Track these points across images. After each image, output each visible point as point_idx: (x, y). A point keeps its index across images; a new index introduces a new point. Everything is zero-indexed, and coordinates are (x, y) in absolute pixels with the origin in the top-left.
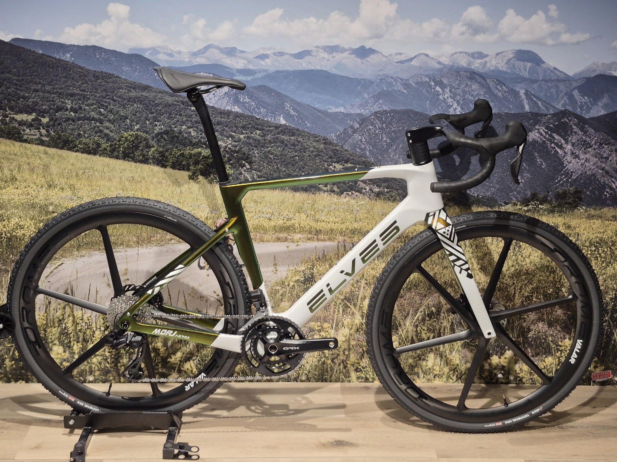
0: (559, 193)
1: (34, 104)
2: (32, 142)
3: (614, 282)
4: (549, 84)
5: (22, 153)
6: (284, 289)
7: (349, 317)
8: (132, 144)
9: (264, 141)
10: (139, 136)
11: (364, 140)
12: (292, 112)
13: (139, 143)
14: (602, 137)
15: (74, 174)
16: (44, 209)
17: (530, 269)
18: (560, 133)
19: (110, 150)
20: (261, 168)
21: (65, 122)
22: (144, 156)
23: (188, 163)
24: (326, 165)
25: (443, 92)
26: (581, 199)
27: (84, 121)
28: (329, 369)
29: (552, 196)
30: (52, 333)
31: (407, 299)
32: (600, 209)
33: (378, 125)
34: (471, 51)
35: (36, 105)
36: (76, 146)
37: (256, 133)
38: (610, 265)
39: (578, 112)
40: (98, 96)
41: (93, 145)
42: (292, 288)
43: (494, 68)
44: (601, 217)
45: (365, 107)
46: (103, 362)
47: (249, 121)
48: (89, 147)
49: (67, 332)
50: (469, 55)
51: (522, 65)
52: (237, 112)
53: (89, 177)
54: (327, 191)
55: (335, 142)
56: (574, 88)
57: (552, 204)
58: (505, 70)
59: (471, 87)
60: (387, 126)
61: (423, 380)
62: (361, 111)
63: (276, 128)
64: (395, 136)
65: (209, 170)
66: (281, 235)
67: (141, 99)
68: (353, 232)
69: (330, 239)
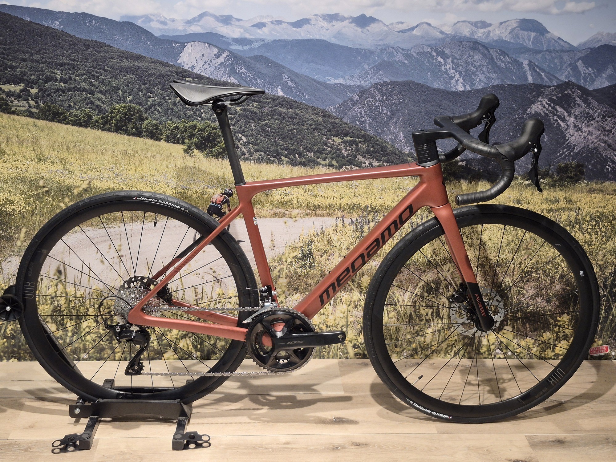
0: (560, 167)
1: (22, 74)
2: (21, 113)
3: (613, 257)
4: (553, 55)
5: (10, 126)
6: (282, 266)
7: (348, 293)
8: (125, 116)
9: (261, 114)
10: (132, 108)
11: (363, 112)
12: (290, 84)
13: (132, 115)
14: (605, 109)
15: (65, 147)
16: (34, 184)
17: (530, 244)
18: (564, 105)
19: (102, 122)
20: (258, 141)
21: (55, 93)
22: (137, 129)
23: (182, 136)
24: (324, 139)
25: (445, 63)
26: (582, 173)
27: (74, 92)
29: (553, 170)
30: (44, 310)
31: (405, 275)
32: (602, 183)
33: (379, 96)
34: (474, 20)
35: (25, 75)
36: (66, 118)
37: (253, 106)
38: (610, 239)
39: (582, 83)
40: (89, 66)
41: (84, 117)
42: (290, 265)
43: (497, 38)
44: (602, 191)
45: (365, 78)
46: (98, 339)
48: (80, 119)
49: (60, 310)
50: (472, 25)
51: (526, 35)
52: (234, 83)
53: (80, 150)
54: (326, 165)
55: (334, 114)
56: (579, 59)
57: (553, 178)
58: (508, 40)
59: (474, 57)
60: (387, 98)
61: (421, 356)
62: (360, 82)
63: (273, 100)
64: (395, 108)
65: (204, 144)
66: (279, 211)
67: (133, 69)
68: (352, 207)
69: (328, 215)
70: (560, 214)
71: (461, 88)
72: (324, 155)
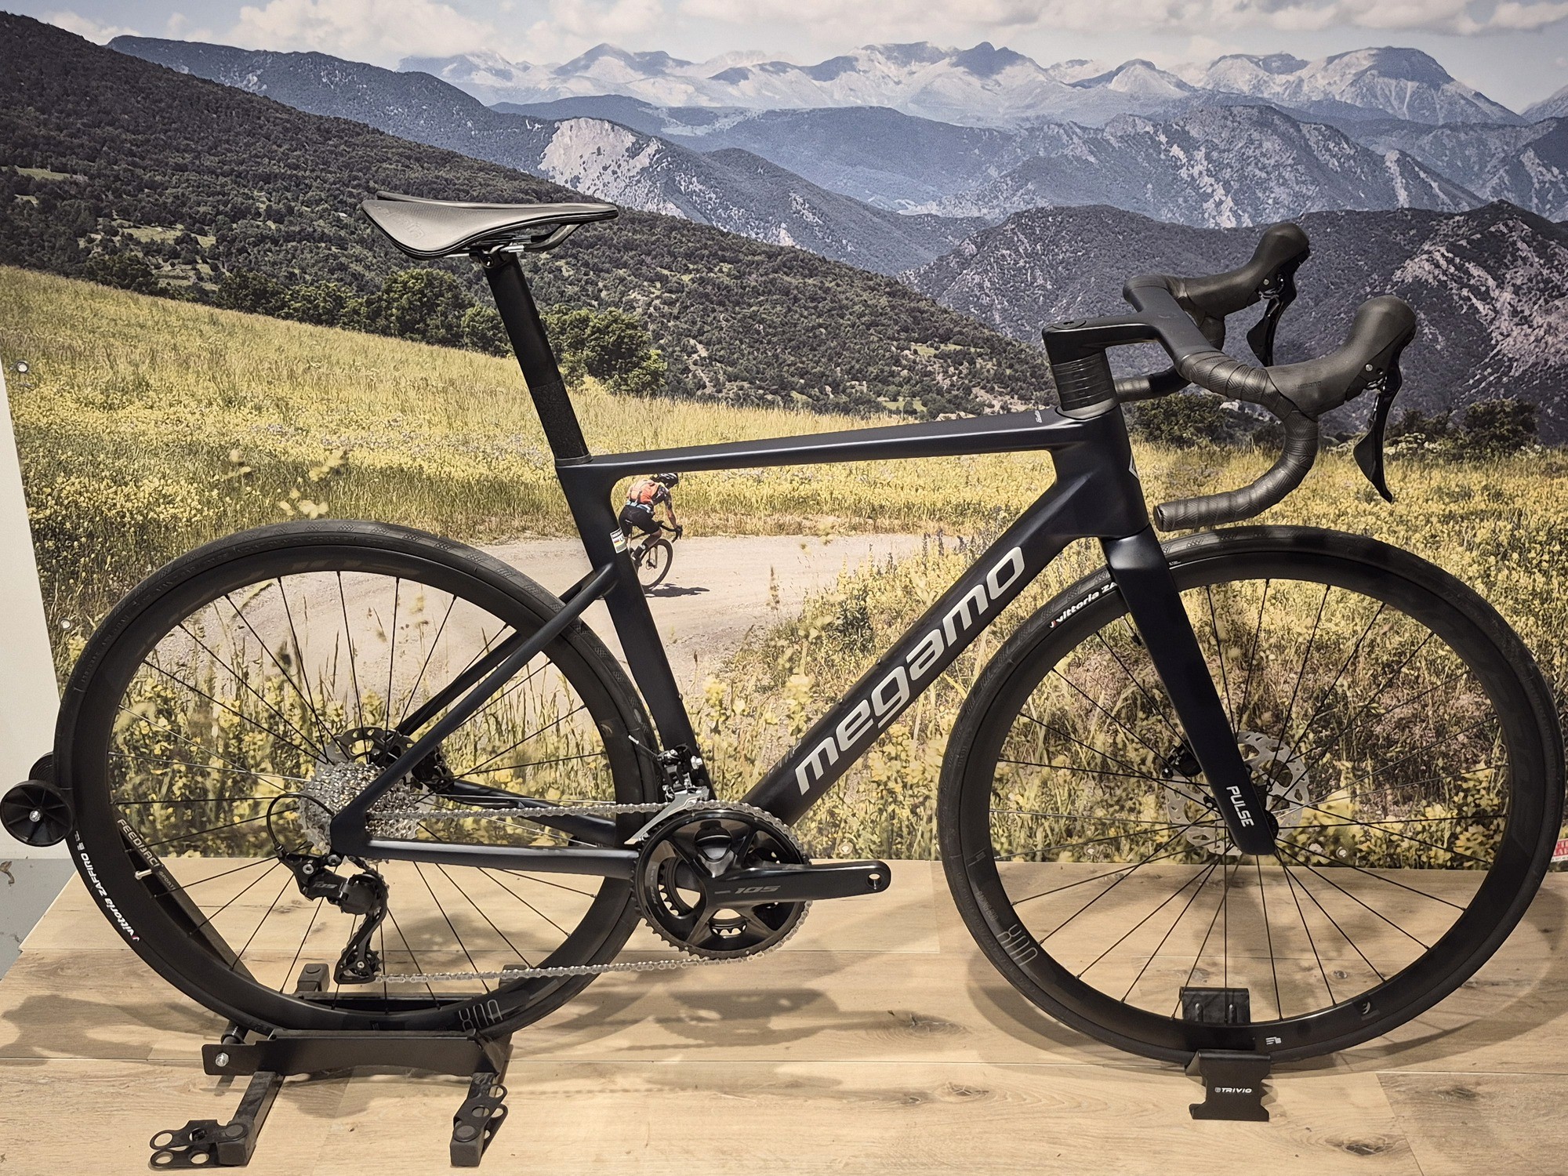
0: (1475, 411)
1: (178, 202)
2: (180, 294)
4: (1462, 136)
5: (157, 323)
6: (796, 647)
7: (953, 711)
8: (420, 300)
9: (740, 291)
10: (435, 279)
11: (987, 284)
12: (809, 217)
13: (437, 298)
15: (285, 372)
16: (218, 457)
18: (1486, 261)
19: (368, 312)
20: (735, 356)
21: (255, 245)
22: (449, 328)
24: (893, 349)
25: (1189, 161)
26: (1530, 427)
27: (300, 242)
28: (905, 831)
29: (1458, 420)
30: (255, 744)
31: (1091, 669)
33: (1025, 245)
35: (184, 204)
36: (284, 305)
37: (721, 271)
39: (1534, 206)
40: (332, 180)
41: (325, 301)
42: (816, 644)
43: (1321, 97)
45: (990, 201)
47: (704, 241)
48: (317, 307)
49: (290, 744)
50: (1257, 64)
51: (1393, 88)
52: (674, 217)
53: (319, 379)
54: (898, 411)
55: (917, 290)
56: (1526, 147)
57: (1457, 439)
58: (1349, 102)
59: (1261, 145)
60: (1045, 247)
61: (1130, 857)
62: (980, 210)
63: (770, 257)
64: (1065, 273)
65: (608, 362)
66: (788, 518)
67: (435, 186)
68: (962, 510)
69: (905, 528)
70: (1473, 528)
71: (1227, 222)
72: (892, 388)
